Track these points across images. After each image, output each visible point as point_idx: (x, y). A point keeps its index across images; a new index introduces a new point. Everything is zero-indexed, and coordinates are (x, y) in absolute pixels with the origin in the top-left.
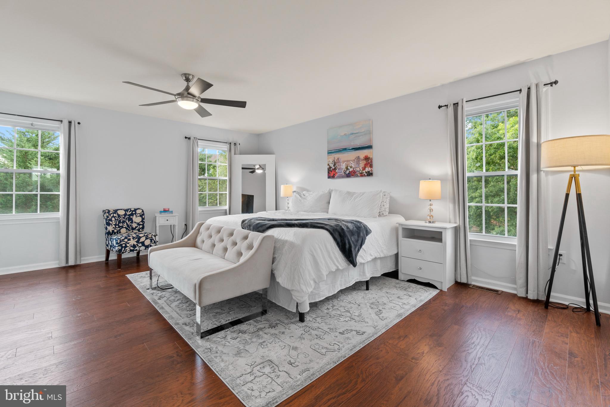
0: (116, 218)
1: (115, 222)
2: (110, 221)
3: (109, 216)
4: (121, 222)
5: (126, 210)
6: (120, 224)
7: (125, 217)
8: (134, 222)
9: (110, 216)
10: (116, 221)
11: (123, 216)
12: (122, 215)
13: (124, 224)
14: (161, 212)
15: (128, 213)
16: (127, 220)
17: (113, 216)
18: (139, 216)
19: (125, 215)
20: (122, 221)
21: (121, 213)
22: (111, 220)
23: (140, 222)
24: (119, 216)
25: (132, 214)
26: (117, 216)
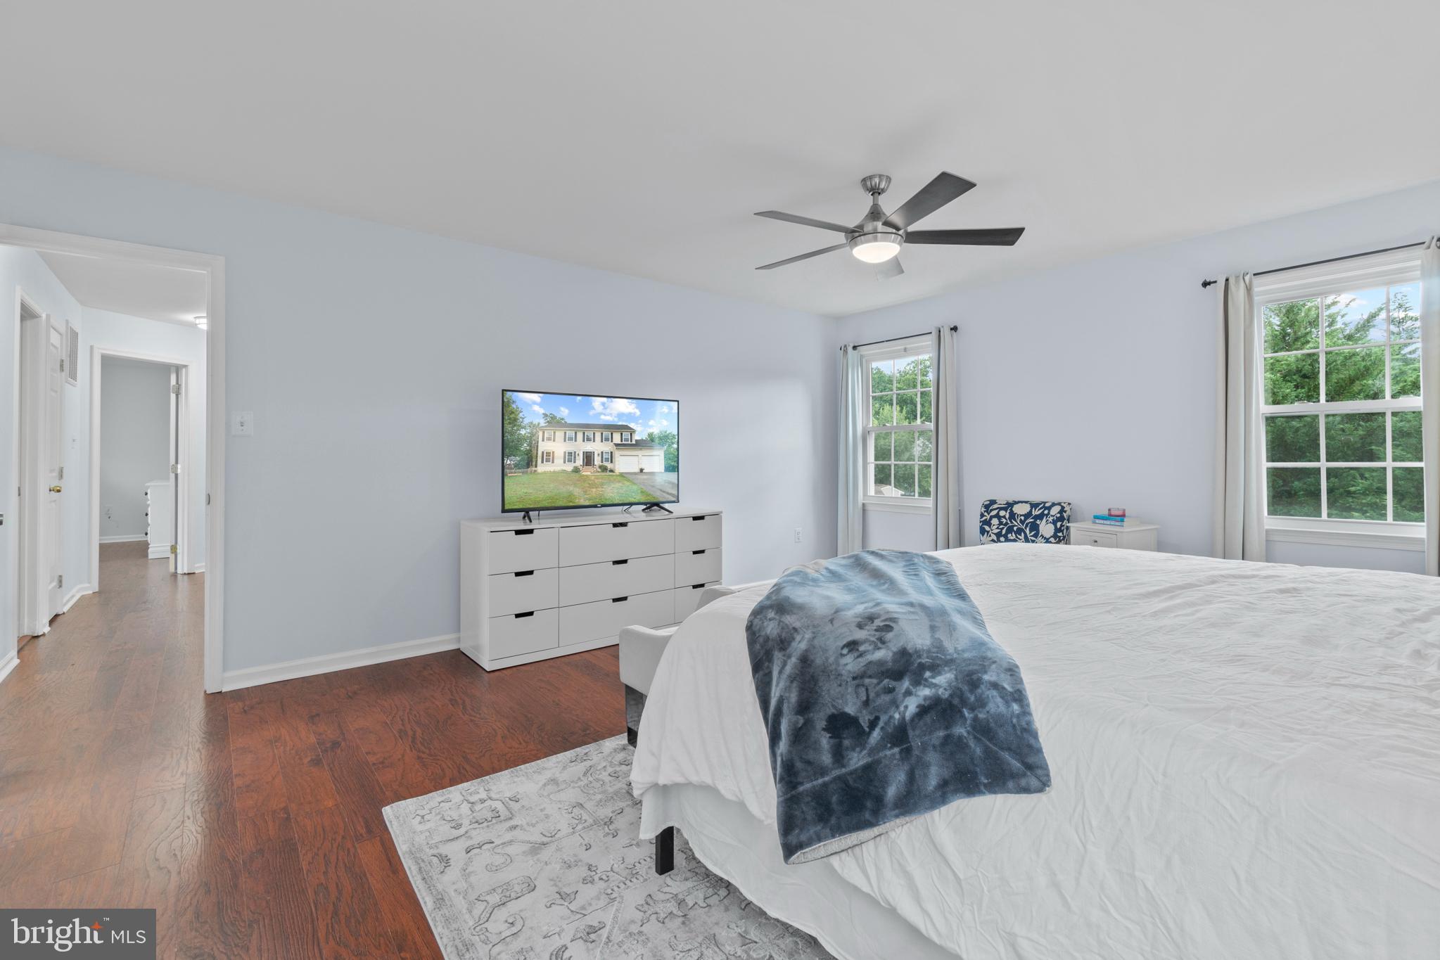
0: (1004, 520)
1: (998, 528)
2: (986, 525)
3: (986, 514)
4: (1014, 530)
5: (1034, 506)
6: (1009, 535)
7: (1025, 520)
8: (1040, 534)
9: (989, 514)
10: (1001, 527)
11: (1023, 518)
12: (1021, 515)
13: (1019, 536)
14: (1096, 517)
15: (1036, 512)
16: (1028, 529)
17: (997, 516)
18: (1051, 522)
19: (1028, 515)
20: (1015, 528)
21: (1021, 510)
22: (989, 524)
23: (1051, 537)
24: (1013, 516)
25: (1040, 517)
26: (1007, 516)
